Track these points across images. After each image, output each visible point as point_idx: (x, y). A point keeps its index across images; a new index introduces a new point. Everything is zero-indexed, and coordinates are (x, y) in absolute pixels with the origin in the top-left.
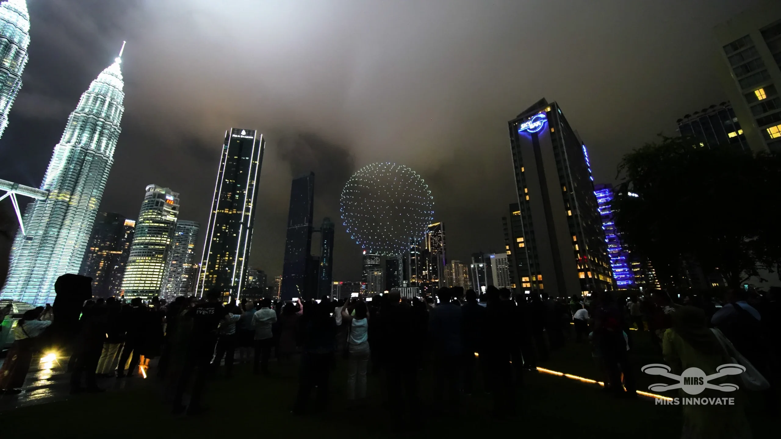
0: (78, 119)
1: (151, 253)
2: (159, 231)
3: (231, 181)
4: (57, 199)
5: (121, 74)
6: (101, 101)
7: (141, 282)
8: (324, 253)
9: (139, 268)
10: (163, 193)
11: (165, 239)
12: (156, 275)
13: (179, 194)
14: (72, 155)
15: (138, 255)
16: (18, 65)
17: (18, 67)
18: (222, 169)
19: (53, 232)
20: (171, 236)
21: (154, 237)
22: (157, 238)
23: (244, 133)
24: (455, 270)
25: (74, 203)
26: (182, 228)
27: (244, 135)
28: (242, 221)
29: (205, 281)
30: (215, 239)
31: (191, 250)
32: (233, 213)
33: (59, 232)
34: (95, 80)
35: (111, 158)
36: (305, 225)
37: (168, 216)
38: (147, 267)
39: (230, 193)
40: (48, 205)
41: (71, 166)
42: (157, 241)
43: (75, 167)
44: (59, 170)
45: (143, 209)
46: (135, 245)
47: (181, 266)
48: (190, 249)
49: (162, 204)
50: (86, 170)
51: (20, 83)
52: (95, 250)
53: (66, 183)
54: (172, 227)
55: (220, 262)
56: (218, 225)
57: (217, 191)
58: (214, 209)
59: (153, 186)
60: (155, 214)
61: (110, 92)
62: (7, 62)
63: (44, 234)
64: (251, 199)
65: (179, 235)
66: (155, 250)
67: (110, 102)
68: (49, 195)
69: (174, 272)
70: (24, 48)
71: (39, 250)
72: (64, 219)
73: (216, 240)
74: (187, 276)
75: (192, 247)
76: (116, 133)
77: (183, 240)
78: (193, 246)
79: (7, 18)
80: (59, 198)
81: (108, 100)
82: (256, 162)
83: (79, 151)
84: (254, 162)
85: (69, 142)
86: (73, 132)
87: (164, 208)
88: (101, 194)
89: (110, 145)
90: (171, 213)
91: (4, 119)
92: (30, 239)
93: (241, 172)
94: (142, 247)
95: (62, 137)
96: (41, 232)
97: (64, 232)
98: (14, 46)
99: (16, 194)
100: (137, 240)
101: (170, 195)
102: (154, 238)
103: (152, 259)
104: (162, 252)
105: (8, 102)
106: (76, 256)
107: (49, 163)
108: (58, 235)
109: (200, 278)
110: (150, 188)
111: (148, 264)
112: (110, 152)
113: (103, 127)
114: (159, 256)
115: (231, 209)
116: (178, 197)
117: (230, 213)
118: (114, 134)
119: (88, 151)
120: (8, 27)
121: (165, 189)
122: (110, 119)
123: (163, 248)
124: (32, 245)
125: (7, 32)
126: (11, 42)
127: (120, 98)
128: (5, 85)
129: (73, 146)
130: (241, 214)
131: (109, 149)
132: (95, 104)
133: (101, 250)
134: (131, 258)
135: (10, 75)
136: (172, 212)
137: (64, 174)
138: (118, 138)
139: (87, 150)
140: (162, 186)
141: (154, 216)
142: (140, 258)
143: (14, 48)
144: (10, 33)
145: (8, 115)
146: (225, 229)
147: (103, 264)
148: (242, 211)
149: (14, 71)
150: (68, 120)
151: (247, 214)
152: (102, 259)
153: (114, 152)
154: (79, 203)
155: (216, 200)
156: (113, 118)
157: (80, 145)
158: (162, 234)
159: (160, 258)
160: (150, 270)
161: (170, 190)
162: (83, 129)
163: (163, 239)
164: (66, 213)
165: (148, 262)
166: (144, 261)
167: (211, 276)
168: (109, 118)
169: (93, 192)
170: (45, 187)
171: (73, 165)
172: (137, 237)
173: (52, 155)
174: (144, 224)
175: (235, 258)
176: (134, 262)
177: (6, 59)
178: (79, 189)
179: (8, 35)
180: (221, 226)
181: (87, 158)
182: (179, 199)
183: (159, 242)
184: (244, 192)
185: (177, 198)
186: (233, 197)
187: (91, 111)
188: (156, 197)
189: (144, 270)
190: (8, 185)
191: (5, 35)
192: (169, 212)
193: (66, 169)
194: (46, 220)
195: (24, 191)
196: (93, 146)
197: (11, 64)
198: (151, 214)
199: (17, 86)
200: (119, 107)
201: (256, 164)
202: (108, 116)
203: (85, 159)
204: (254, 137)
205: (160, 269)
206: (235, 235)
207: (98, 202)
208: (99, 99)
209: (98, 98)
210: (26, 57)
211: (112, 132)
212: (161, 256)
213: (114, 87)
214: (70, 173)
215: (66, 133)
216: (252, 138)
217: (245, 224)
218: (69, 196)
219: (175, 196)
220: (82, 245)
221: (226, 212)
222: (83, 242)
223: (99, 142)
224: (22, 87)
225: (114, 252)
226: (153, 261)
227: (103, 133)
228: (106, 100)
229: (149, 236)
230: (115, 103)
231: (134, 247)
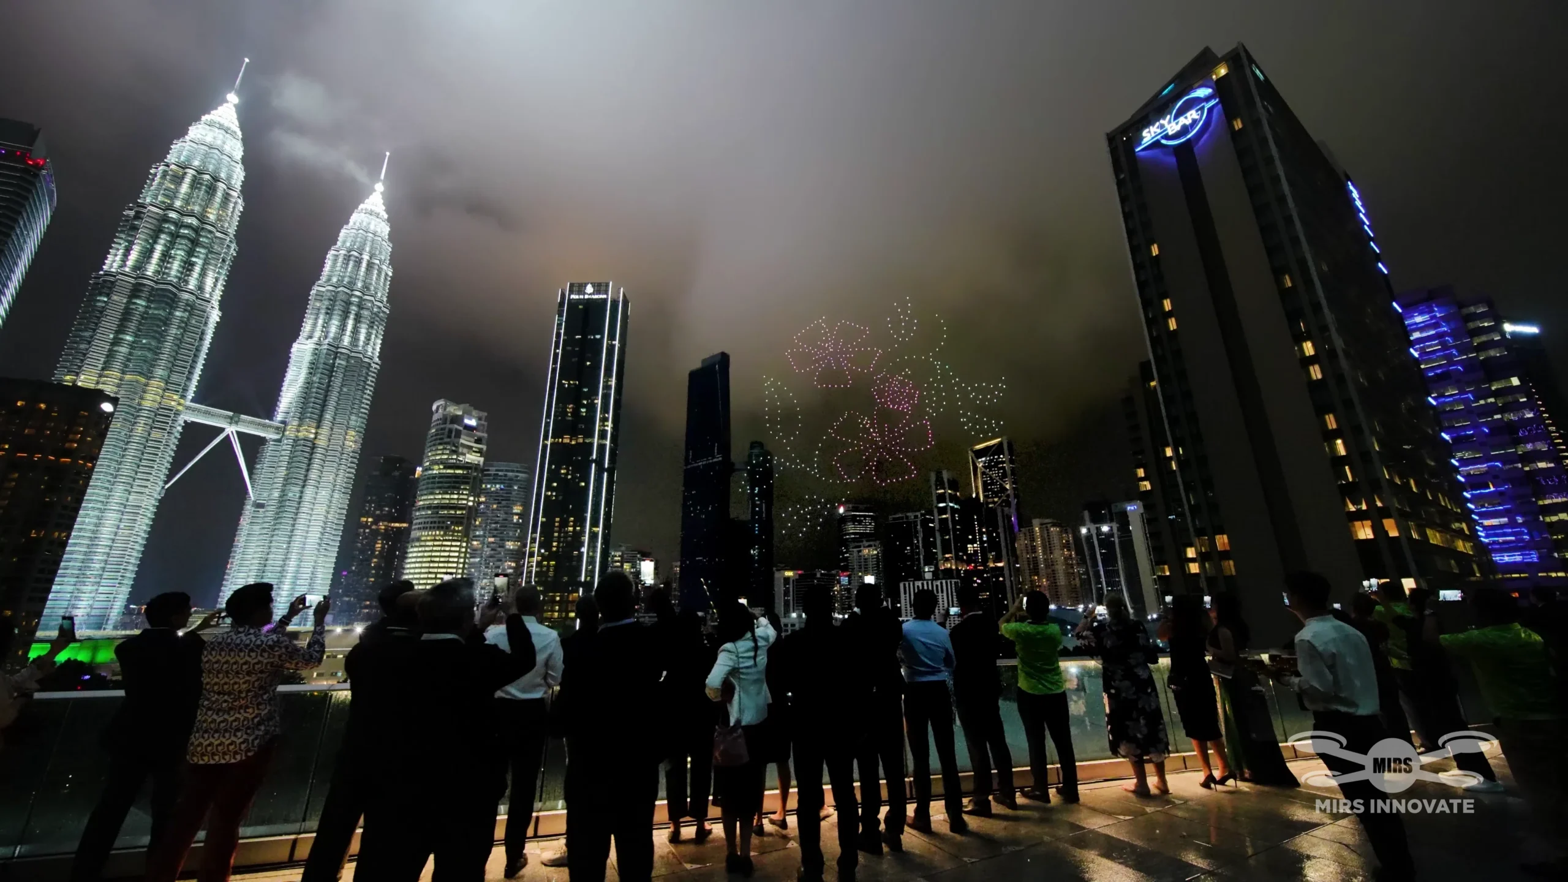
0: (322, 296)
1: (443, 522)
2: (454, 482)
3: (571, 382)
4: (297, 437)
5: (385, 210)
6: (356, 261)
7: (430, 576)
8: (754, 513)
9: (426, 551)
10: (460, 413)
11: (465, 497)
12: (453, 562)
13: (486, 414)
14: (315, 359)
15: (424, 528)
16: (227, 215)
17: (228, 219)
18: (555, 362)
19: (293, 492)
20: (476, 491)
21: (447, 493)
22: (452, 496)
23: (589, 289)
24: (1043, 539)
25: (322, 442)
26: (501, 476)
27: (590, 294)
28: (594, 457)
29: (536, 572)
30: (549, 493)
31: (517, 517)
32: (577, 444)
33: (302, 492)
34: (345, 227)
35: (377, 360)
36: (715, 460)
37: (468, 455)
38: (439, 548)
39: (571, 406)
40: (284, 447)
41: (314, 379)
42: (452, 502)
43: (320, 379)
44: (298, 387)
45: (430, 444)
46: (419, 510)
47: (503, 546)
48: (516, 514)
49: (458, 434)
50: (337, 382)
51: (233, 246)
52: (367, 522)
53: (309, 408)
54: (475, 474)
55: (559, 537)
56: (553, 467)
57: (549, 403)
58: (546, 438)
59: (441, 402)
60: (448, 452)
61: (369, 244)
62: (211, 213)
63: (280, 497)
64: (608, 413)
65: (497, 489)
66: (450, 517)
67: (368, 261)
68: (285, 430)
69: (491, 556)
70: (236, 186)
71: (275, 525)
72: (308, 470)
73: (552, 495)
74: (513, 564)
75: (519, 511)
76: (382, 314)
77: (504, 499)
78: (521, 508)
79: (209, 139)
80: (299, 434)
81: (366, 257)
82: (614, 342)
83: (325, 351)
84: (609, 342)
85: (310, 337)
86: (316, 319)
87: (462, 441)
88: (363, 423)
89: (373, 336)
90: (474, 449)
91: (212, 307)
92: (261, 506)
93: (588, 363)
94: (430, 512)
95: (301, 331)
96: (276, 494)
97: (309, 491)
98: (220, 184)
99: (238, 432)
100: (421, 500)
101: (471, 417)
102: (448, 496)
103: (445, 535)
104: (461, 520)
105: (217, 280)
106: (331, 533)
107: (285, 376)
108: (301, 497)
109: (528, 567)
110: (438, 408)
111: (440, 543)
112: (374, 349)
113: (360, 306)
114: (457, 528)
115: (574, 434)
116: (485, 421)
117: (573, 443)
118: (378, 317)
119: (339, 350)
120: (211, 155)
121: (462, 406)
122: (370, 291)
123: (462, 514)
124: (265, 517)
125: (210, 163)
126: (216, 179)
127: (384, 253)
128: (211, 252)
129: (317, 344)
130: (592, 444)
131: (371, 343)
132: (346, 268)
133: (375, 522)
134: (415, 534)
135: (218, 234)
136: (476, 448)
137: (306, 393)
138: (386, 323)
139: (338, 348)
140: (457, 401)
141: (446, 457)
142: (426, 533)
143: (221, 186)
144: (214, 165)
145: (219, 301)
146: (567, 474)
147: (380, 545)
148: (592, 436)
149: (222, 226)
150: (309, 300)
151: (604, 442)
152: (379, 538)
153: (380, 348)
154: (329, 440)
155: (547, 421)
156: (375, 288)
157: (327, 341)
158: (459, 488)
159: (458, 531)
160: (442, 554)
161: (472, 408)
162: (329, 313)
163: (461, 497)
164: (310, 459)
165: (440, 540)
166: (433, 538)
167: (545, 563)
168: (368, 289)
169: (350, 419)
170: (279, 417)
171: (319, 375)
172: (422, 495)
173: (289, 362)
174: (430, 472)
175: (585, 527)
176: (418, 539)
177: (210, 208)
178: (328, 416)
179: (211, 168)
180: (559, 468)
181: (338, 361)
182: (486, 423)
183: (456, 502)
184: (596, 401)
185: (483, 422)
186: (576, 412)
187: (340, 281)
188: (448, 422)
189: (433, 554)
190: (225, 418)
191: (207, 170)
192: (470, 448)
193: (308, 384)
194: (282, 472)
195: (249, 426)
196: (346, 340)
197: (218, 215)
198: (440, 452)
199: (229, 251)
200: (384, 267)
201: (615, 345)
202: (366, 287)
203: (334, 363)
204: (607, 295)
205: (459, 552)
206: (583, 484)
207: (360, 437)
208: (352, 258)
209: (350, 256)
210: (240, 201)
211: (375, 314)
212: (460, 528)
213: (374, 234)
214: (314, 390)
215: (306, 322)
216: (604, 296)
217: (600, 462)
218: (313, 431)
219: (480, 419)
220: (339, 514)
221: (566, 441)
222: (340, 508)
223: (355, 331)
224: (237, 253)
225: (397, 525)
226: (447, 538)
227: (361, 317)
228: (362, 259)
229: (440, 493)
230: (377, 262)
231: (417, 514)
